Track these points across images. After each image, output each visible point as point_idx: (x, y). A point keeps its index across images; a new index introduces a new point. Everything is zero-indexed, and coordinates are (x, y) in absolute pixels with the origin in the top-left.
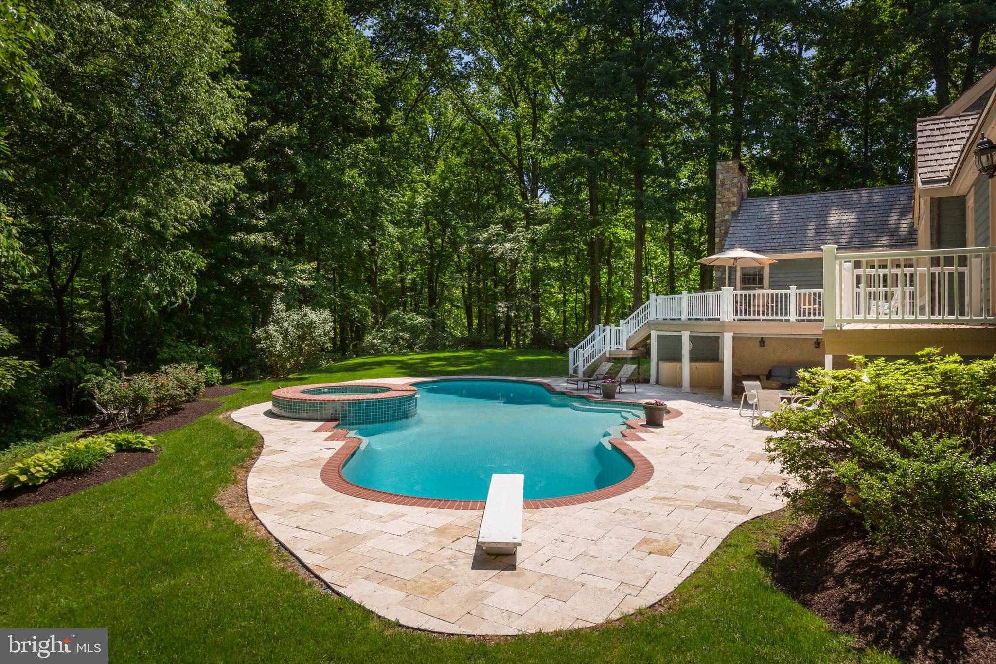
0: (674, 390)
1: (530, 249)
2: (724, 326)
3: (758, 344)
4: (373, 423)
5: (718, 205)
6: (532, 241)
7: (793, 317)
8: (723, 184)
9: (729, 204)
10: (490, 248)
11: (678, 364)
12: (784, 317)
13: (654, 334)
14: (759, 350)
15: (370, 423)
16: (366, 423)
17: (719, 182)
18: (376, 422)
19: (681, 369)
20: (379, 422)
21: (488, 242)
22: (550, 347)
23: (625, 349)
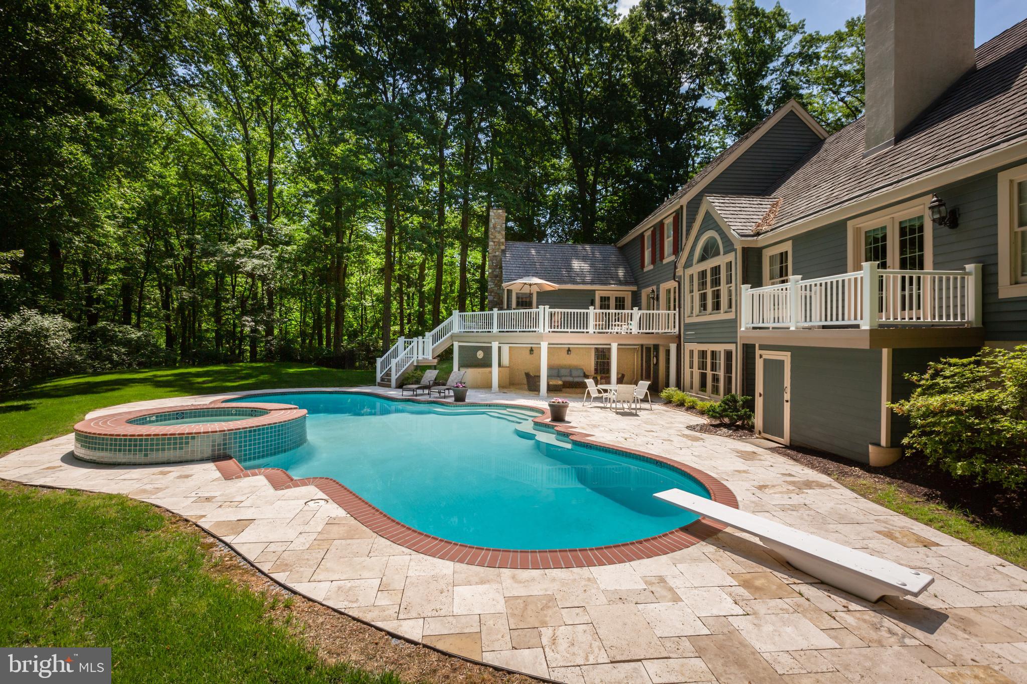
0: (486, 390)
1: (279, 267)
2: (541, 336)
3: (528, 352)
4: (275, 454)
5: (491, 243)
6: (280, 259)
7: (591, 330)
8: (495, 228)
9: (499, 243)
10: (239, 261)
11: (486, 370)
12: (585, 330)
13: (456, 345)
14: (528, 356)
15: (271, 455)
16: (267, 455)
17: (491, 225)
18: (279, 453)
19: (491, 373)
20: (282, 452)
21: (236, 255)
22: (297, 361)
23: (431, 358)
